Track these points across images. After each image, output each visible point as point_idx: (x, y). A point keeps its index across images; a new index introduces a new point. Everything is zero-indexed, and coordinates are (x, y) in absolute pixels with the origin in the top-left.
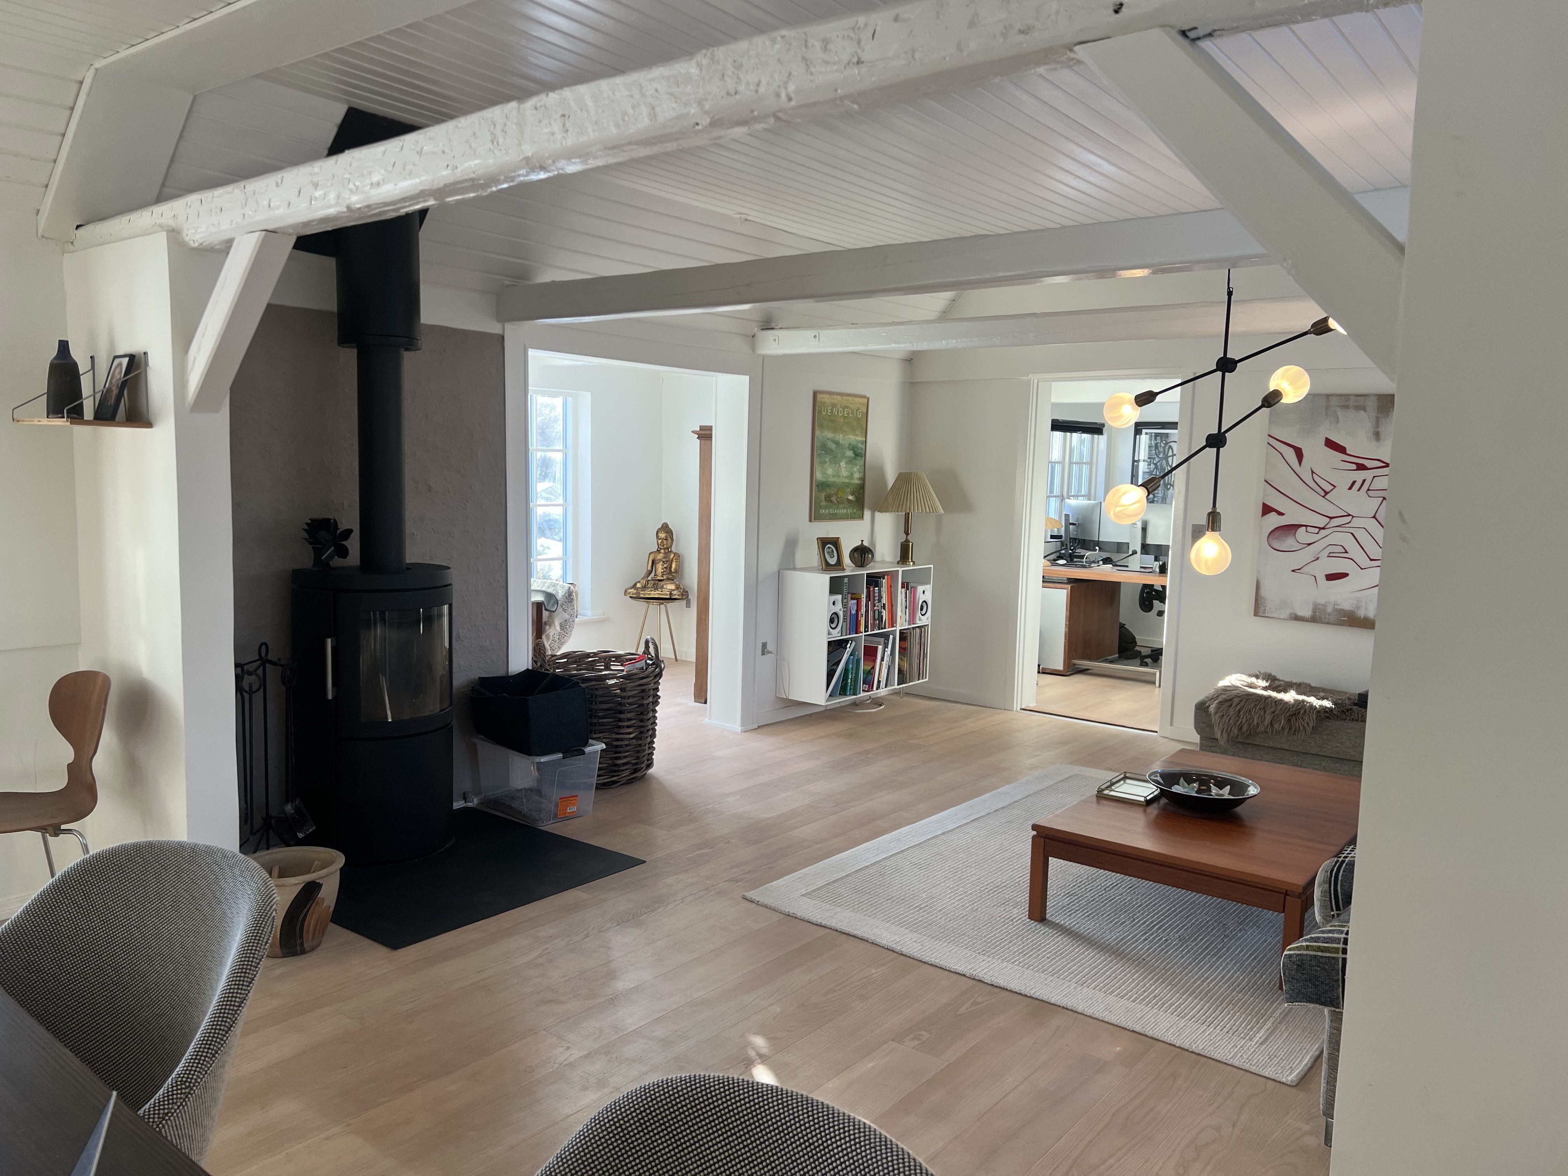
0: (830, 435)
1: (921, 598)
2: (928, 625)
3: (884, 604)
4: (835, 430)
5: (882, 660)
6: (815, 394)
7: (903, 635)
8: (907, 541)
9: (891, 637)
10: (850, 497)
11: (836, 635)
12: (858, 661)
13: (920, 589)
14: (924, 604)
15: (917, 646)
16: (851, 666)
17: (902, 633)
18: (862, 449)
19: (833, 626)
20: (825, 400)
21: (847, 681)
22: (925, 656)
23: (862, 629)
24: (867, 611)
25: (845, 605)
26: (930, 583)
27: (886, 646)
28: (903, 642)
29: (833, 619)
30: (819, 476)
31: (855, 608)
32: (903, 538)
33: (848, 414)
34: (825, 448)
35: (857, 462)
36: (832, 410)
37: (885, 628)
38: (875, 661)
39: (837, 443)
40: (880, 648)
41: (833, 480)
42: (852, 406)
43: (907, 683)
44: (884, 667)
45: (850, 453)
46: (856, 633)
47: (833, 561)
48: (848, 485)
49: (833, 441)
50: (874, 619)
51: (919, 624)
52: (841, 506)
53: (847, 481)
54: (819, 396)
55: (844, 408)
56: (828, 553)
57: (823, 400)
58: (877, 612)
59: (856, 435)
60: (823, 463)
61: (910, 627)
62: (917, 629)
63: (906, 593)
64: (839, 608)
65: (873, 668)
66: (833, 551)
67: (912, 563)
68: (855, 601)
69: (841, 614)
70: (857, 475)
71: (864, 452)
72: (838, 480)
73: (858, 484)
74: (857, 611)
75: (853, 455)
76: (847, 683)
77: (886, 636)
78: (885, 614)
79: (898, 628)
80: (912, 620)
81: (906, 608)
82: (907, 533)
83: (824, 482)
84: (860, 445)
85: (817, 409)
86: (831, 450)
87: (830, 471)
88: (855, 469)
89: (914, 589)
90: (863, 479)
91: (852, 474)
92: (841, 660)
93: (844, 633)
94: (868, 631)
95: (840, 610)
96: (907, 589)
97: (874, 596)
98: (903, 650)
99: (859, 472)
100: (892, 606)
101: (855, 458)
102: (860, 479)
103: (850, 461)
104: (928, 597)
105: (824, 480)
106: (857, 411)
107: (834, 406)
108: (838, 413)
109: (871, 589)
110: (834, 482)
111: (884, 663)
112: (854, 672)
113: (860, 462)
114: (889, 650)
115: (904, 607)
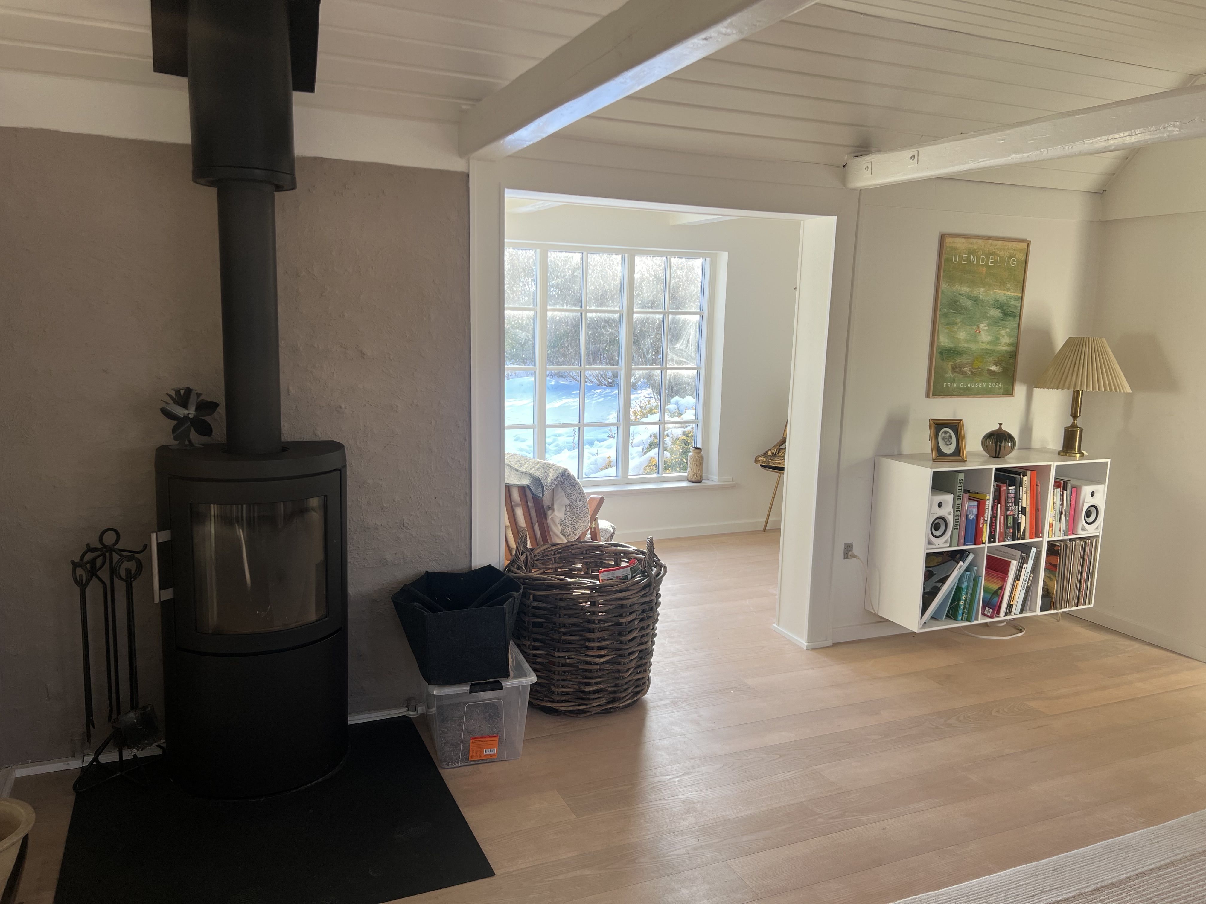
0: (965, 289)
1: (1087, 502)
2: (1097, 537)
3: (1024, 509)
4: (972, 283)
5: (1017, 578)
6: (942, 238)
7: (1053, 549)
8: (1074, 426)
9: (1034, 550)
10: (993, 368)
11: (942, 545)
12: (976, 580)
13: (1086, 490)
14: (1093, 510)
15: (1077, 564)
16: (965, 584)
17: (1051, 545)
18: (1016, 307)
19: (937, 533)
20: (959, 245)
21: (959, 601)
22: (1090, 575)
23: (985, 537)
24: (994, 517)
25: (957, 508)
26: (1104, 483)
27: (1024, 561)
28: (1053, 558)
29: (937, 525)
30: (944, 341)
31: (975, 512)
32: (1070, 421)
33: (995, 262)
34: (955, 306)
35: (1008, 323)
36: (968, 258)
37: (1023, 538)
38: (1004, 579)
39: (976, 300)
40: (1014, 564)
41: (966, 345)
42: (1002, 253)
43: (1056, 609)
44: (1019, 588)
45: (996, 313)
46: (975, 544)
47: (949, 449)
48: (990, 352)
49: (969, 297)
50: (1006, 527)
51: (1082, 534)
52: (978, 379)
53: (989, 347)
54: (948, 241)
55: (988, 255)
56: (943, 439)
57: (954, 245)
58: (1010, 519)
59: (1008, 290)
60: (951, 324)
61: (1066, 538)
62: (1078, 542)
63: (1062, 495)
64: (947, 511)
65: (1002, 588)
66: (950, 437)
67: (1078, 455)
68: (976, 503)
69: (951, 519)
70: (1005, 340)
71: (1018, 311)
72: (974, 346)
73: (1006, 352)
74: (978, 516)
75: (1001, 315)
76: (958, 605)
77: (1025, 549)
78: (1024, 521)
79: (1045, 540)
80: (1072, 527)
81: (1061, 513)
82: (1074, 416)
83: (951, 349)
84: (1012, 302)
85: (944, 257)
86: (966, 309)
87: (962, 335)
88: (1003, 332)
89: (1076, 491)
90: (1016, 345)
91: (998, 339)
92: (948, 577)
93: (955, 541)
94: (993, 542)
95: (949, 514)
96: (1065, 488)
97: (1007, 498)
98: (1051, 567)
99: (1010, 336)
100: (1037, 510)
101: (1003, 319)
102: (1011, 345)
103: (995, 323)
104: (1100, 501)
105: (951, 345)
106: (1010, 258)
107: (971, 252)
108: (978, 260)
109: (1003, 488)
110: (968, 348)
111: (1020, 583)
112: (970, 592)
113: (1011, 323)
114: (1028, 567)
115: (1058, 511)
